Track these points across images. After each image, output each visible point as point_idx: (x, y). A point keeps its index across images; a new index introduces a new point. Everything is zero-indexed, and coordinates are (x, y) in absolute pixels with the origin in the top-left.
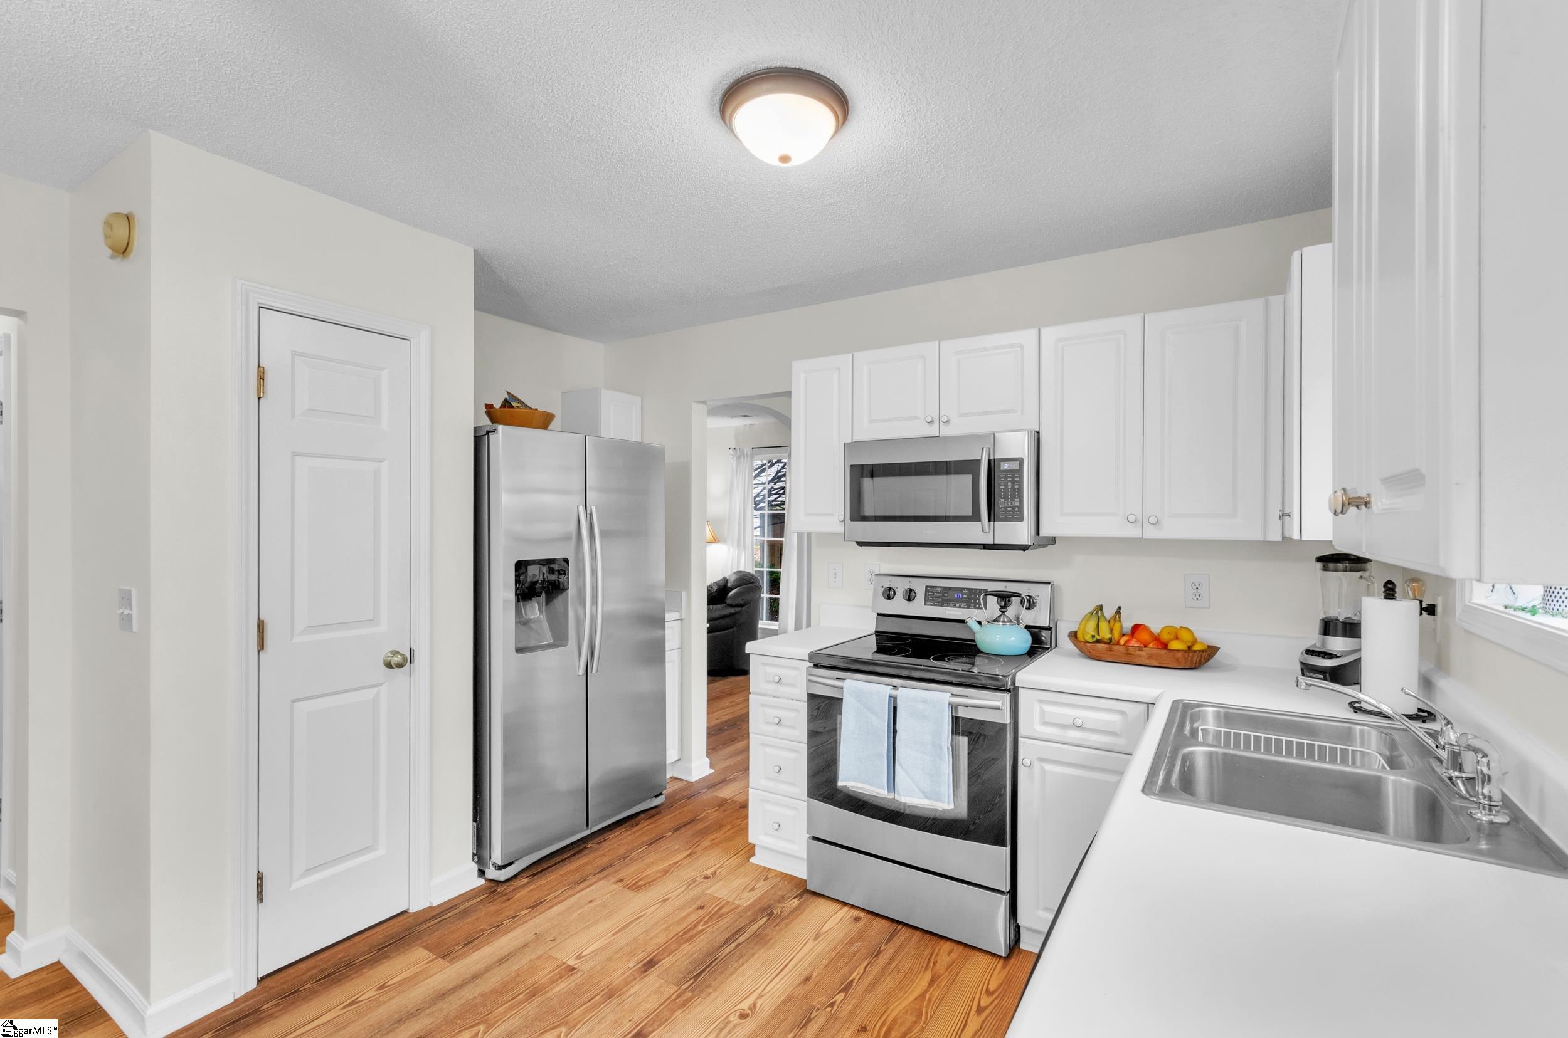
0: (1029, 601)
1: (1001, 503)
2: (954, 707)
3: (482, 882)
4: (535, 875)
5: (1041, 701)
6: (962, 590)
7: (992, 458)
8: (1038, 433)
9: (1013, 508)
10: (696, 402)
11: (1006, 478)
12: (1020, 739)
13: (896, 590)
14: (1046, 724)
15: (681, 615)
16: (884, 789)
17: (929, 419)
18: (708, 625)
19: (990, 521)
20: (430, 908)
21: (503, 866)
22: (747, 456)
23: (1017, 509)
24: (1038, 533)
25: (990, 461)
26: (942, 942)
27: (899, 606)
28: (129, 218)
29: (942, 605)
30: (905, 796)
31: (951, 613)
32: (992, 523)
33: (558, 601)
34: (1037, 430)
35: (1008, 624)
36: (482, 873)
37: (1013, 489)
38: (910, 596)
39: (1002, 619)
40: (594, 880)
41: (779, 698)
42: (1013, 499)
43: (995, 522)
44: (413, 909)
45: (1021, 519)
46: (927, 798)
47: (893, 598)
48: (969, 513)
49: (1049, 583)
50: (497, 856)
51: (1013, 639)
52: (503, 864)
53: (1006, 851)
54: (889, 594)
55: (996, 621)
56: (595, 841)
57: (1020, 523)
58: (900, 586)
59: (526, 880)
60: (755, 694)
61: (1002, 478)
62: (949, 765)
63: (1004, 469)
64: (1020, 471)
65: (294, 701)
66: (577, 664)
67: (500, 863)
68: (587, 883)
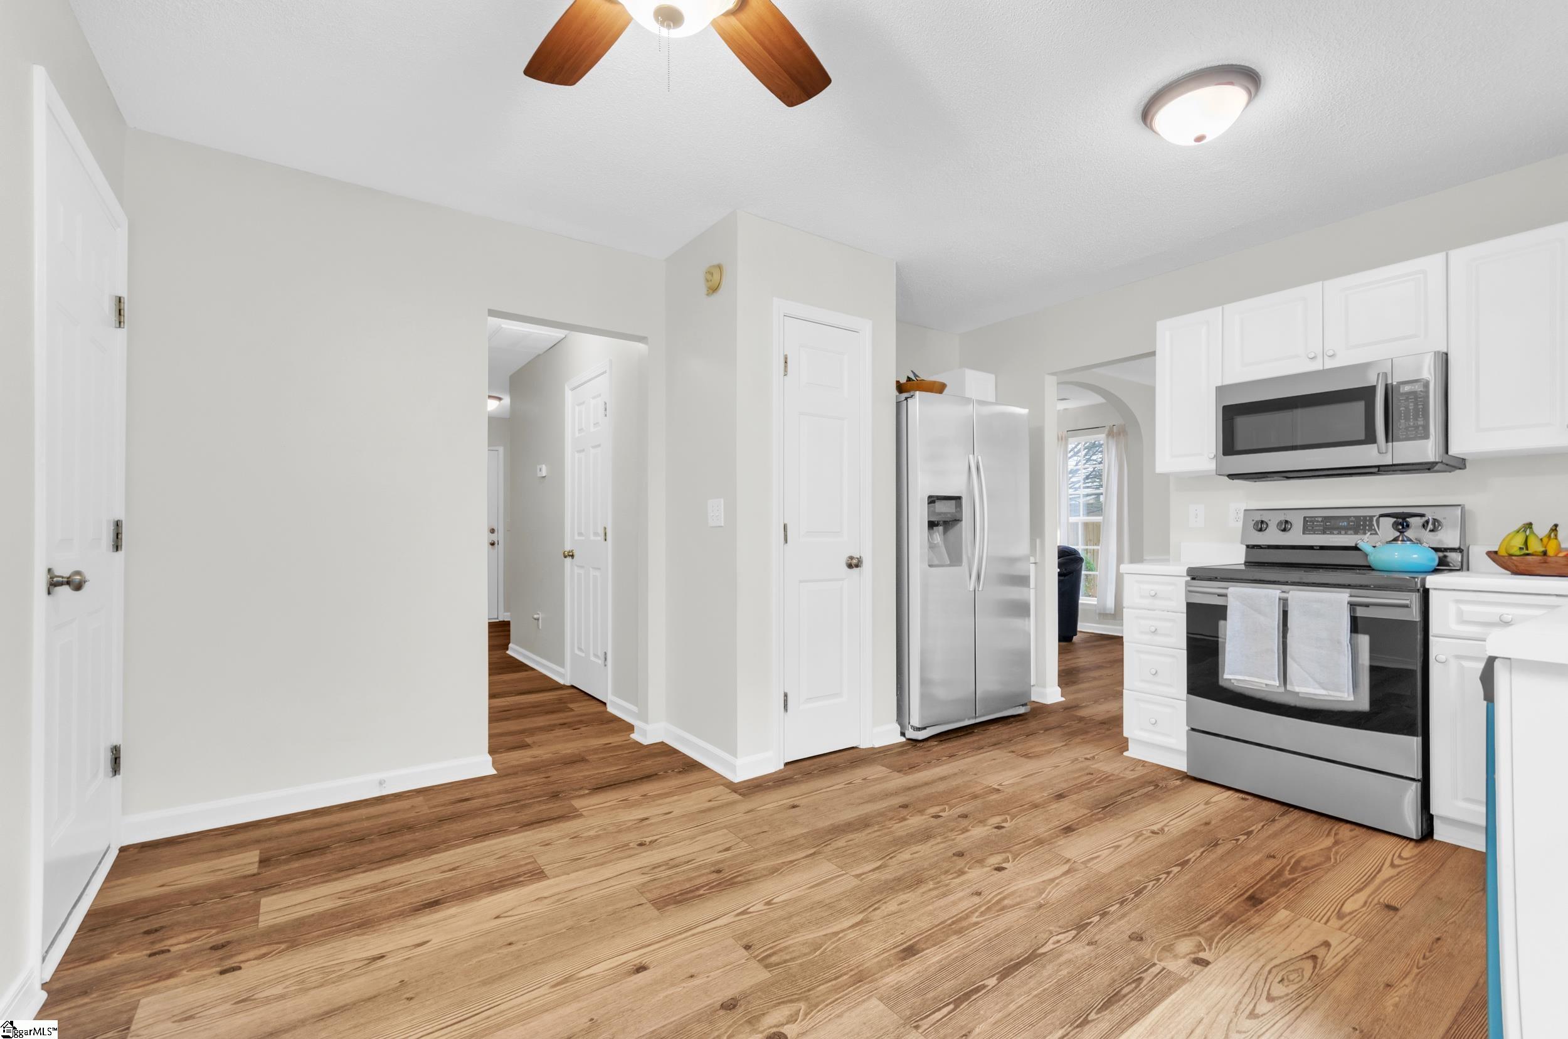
0: (1434, 524)
1: (1400, 424)
2: (1353, 606)
3: (903, 739)
4: (941, 741)
5: (1458, 601)
6: (1347, 518)
7: (1389, 382)
8: (1447, 354)
9: (1417, 427)
10: (1049, 374)
11: (1407, 399)
12: (1431, 638)
13: (1269, 523)
14: (1463, 622)
15: (1036, 560)
16: (1275, 681)
17: (1312, 355)
18: (1059, 570)
19: (1387, 441)
20: (873, 748)
21: (919, 728)
22: (1062, 439)
23: (1421, 428)
24: (1447, 452)
25: (1386, 385)
26: (1341, 824)
27: (1273, 536)
28: (720, 267)
29: (1324, 533)
30: (1298, 686)
31: (1336, 540)
32: (1390, 444)
33: (952, 533)
34: (1445, 351)
35: (1408, 542)
36: (903, 734)
37: (1416, 410)
38: (1285, 526)
39: (1400, 539)
40: (987, 750)
41: (1154, 610)
42: (1416, 418)
43: (1394, 443)
44: (862, 746)
45: (1426, 436)
46: (1324, 688)
47: (1266, 529)
48: (1362, 437)
49: (1460, 505)
50: (915, 721)
51: (1416, 556)
52: (920, 727)
53: (1415, 742)
54: (1261, 526)
55: (1396, 540)
56: (980, 729)
57: (1425, 441)
58: (1273, 520)
59: (936, 743)
60: (1128, 608)
61: (1402, 400)
62: (1348, 658)
63: (1403, 392)
64: (1427, 392)
65: (801, 582)
66: (968, 583)
67: (918, 726)
68: (982, 751)
